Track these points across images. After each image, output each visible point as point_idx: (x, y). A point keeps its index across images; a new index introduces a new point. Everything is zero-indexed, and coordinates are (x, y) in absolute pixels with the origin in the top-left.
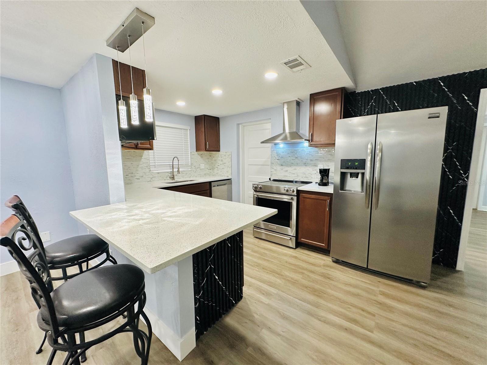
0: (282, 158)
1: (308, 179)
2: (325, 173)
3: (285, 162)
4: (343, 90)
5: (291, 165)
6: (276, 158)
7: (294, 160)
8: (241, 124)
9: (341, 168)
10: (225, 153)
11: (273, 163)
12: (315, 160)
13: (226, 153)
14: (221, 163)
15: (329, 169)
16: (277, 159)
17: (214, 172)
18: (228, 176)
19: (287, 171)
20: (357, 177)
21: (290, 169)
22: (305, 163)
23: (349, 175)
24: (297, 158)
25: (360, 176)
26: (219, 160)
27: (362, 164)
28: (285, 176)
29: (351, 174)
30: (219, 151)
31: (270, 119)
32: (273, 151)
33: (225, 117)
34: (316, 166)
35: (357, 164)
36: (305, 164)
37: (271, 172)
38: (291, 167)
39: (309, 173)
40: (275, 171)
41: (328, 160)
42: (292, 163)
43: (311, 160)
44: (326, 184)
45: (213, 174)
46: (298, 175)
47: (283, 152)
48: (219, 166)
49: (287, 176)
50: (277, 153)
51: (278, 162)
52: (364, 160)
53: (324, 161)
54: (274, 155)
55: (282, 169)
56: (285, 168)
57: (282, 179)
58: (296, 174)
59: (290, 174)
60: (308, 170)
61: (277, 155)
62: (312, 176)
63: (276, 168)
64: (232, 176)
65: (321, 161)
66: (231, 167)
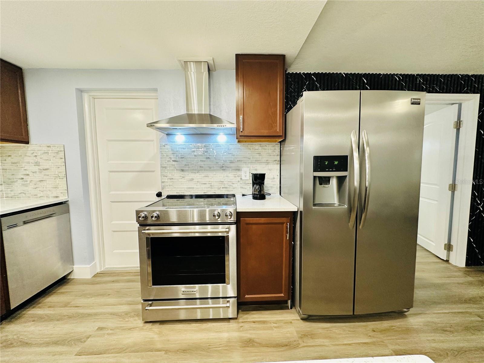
0: (182, 158)
1: (229, 191)
2: (258, 180)
3: (188, 165)
5: (200, 169)
6: (171, 158)
7: (204, 161)
8: (87, 91)
9: (315, 171)
10: (46, 149)
11: (165, 167)
12: (238, 161)
13: (48, 147)
14: (36, 168)
16: (173, 161)
17: (11, 191)
18: (57, 197)
19: (192, 180)
21: (198, 176)
22: (223, 167)
24: (209, 158)
26: (29, 163)
28: (190, 188)
30: (27, 143)
31: (155, 90)
32: (165, 146)
33: (39, 71)
34: (239, 170)
35: (336, 163)
36: (223, 168)
37: (163, 182)
38: (198, 174)
39: (229, 182)
40: (169, 181)
41: (256, 161)
42: (200, 167)
43: (232, 162)
44: (262, 197)
45: (10, 195)
46: (211, 186)
47: (184, 149)
48: (28, 175)
49: (194, 188)
50: (172, 150)
51: (174, 165)
52: (347, 156)
53: (250, 163)
54: (166, 154)
55: (183, 177)
56: (188, 175)
57: (184, 193)
58: (209, 184)
59: (197, 184)
60: (227, 176)
61: (173, 154)
62: (234, 186)
63: (171, 175)
64: (69, 197)
65: (245, 163)
66: (65, 177)
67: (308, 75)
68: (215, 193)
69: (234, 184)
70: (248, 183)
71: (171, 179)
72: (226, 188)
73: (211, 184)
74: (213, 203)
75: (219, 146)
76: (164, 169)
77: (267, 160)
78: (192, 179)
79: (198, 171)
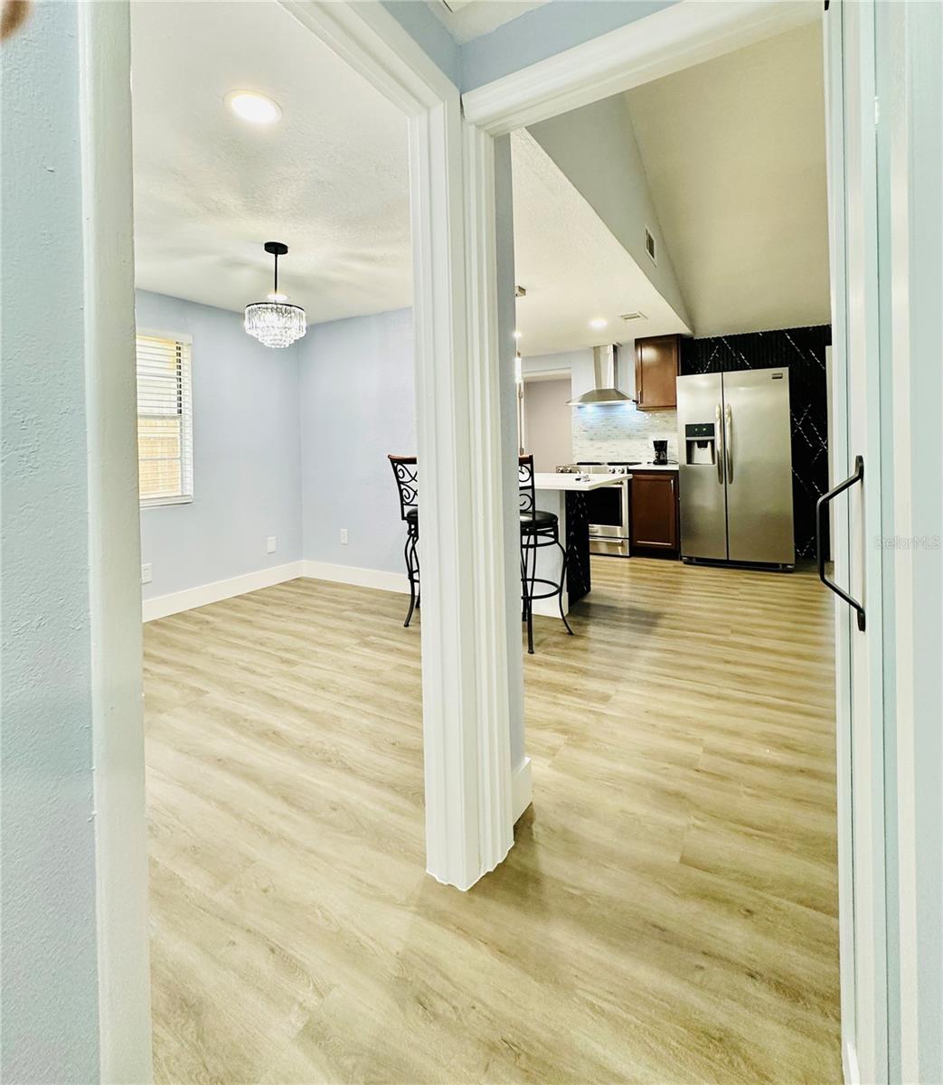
0: (591, 428)
1: (635, 459)
2: (661, 447)
3: (597, 435)
4: (678, 337)
5: (607, 438)
6: (581, 428)
7: (612, 430)
9: (687, 436)
11: (577, 438)
15: (666, 442)
16: (584, 431)
19: (601, 448)
20: (706, 447)
21: (605, 445)
22: (629, 435)
23: (696, 445)
24: (616, 427)
25: (709, 444)
27: (710, 428)
28: (598, 457)
29: (698, 442)
31: (570, 368)
32: (576, 418)
34: (646, 438)
35: (705, 429)
36: (630, 437)
38: (606, 442)
39: (635, 450)
40: (580, 450)
41: (663, 428)
42: (608, 436)
43: (638, 431)
44: (664, 462)
46: (618, 454)
47: (593, 419)
49: (601, 456)
51: (585, 435)
52: (713, 425)
53: (652, 430)
55: (592, 446)
56: (597, 444)
60: (633, 444)
62: (641, 454)
63: (581, 444)
65: (647, 430)
67: (718, 340)
71: (581, 448)
72: (633, 456)
75: (624, 417)
79: (606, 440)
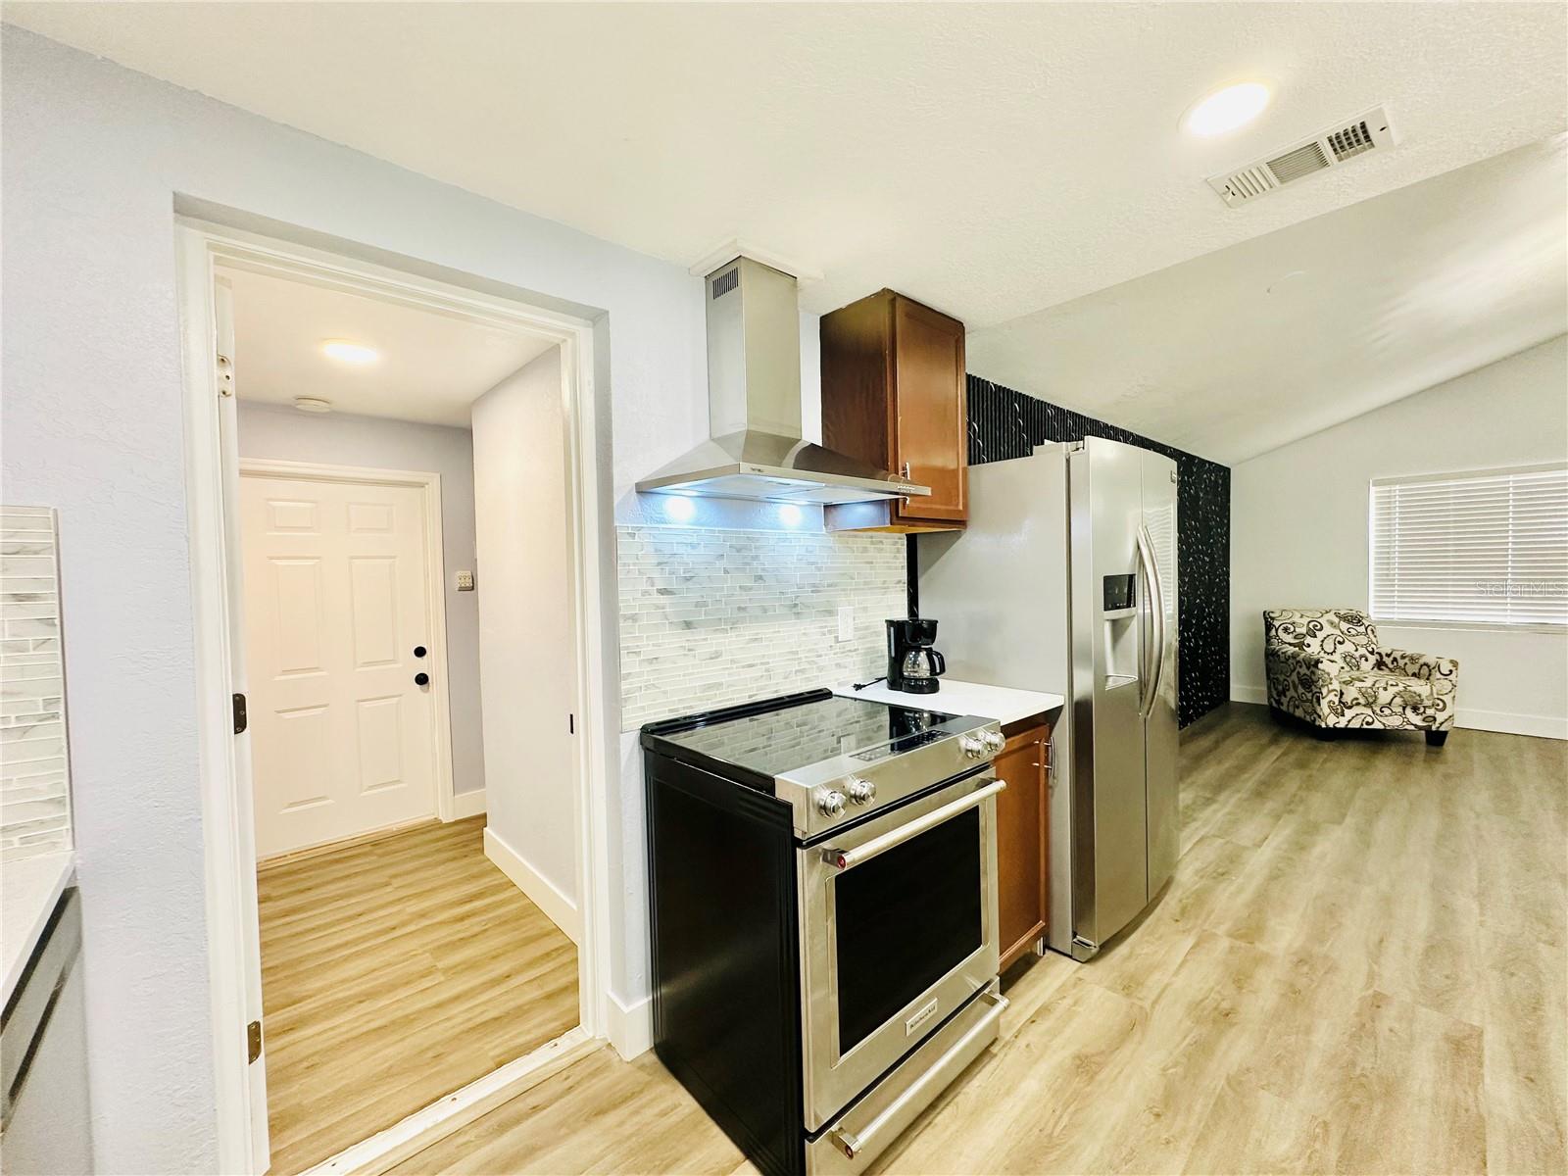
0: (687, 579)
1: (808, 679)
3: (706, 604)
5: (737, 616)
6: (651, 581)
7: (751, 589)
11: (635, 618)
12: (829, 586)
16: (663, 592)
19: (716, 655)
21: (731, 642)
22: (796, 605)
24: (761, 578)
28: (710, 687)
32: (633, 535)
34: (830, 613)
36: (796, 609)
38: (733, 634)
39: (809, 651)
40: (647, 668)
42: (739, 608)
43: (815, 590)
46: (768, 670)
47: (693, 546)
49: (721, 684)
50: (656, 550)
51: (663, 608)
52: (1135, 576)
53: (855, 589)
54: (634, 564)
55: (689, 650)
56: (706, 639)
57: (691, 707)
58: (762, 664)
59: (732, 668)
60: (804, 634)
61: (659, 564)
63: (653, 645)
64: (76, 844)
65: (844, 590)
66: (55, 716)
68: (776, 692)
69: (821, 656)
70: (850, 651)
71: (651, 661)
72: (802, 671)
73: (768, 663)
74: (773, 726)
75: (785, 540)
76: (630, 623)
77: (884, 582)
78: (716, 652)
79: (734, 624)
